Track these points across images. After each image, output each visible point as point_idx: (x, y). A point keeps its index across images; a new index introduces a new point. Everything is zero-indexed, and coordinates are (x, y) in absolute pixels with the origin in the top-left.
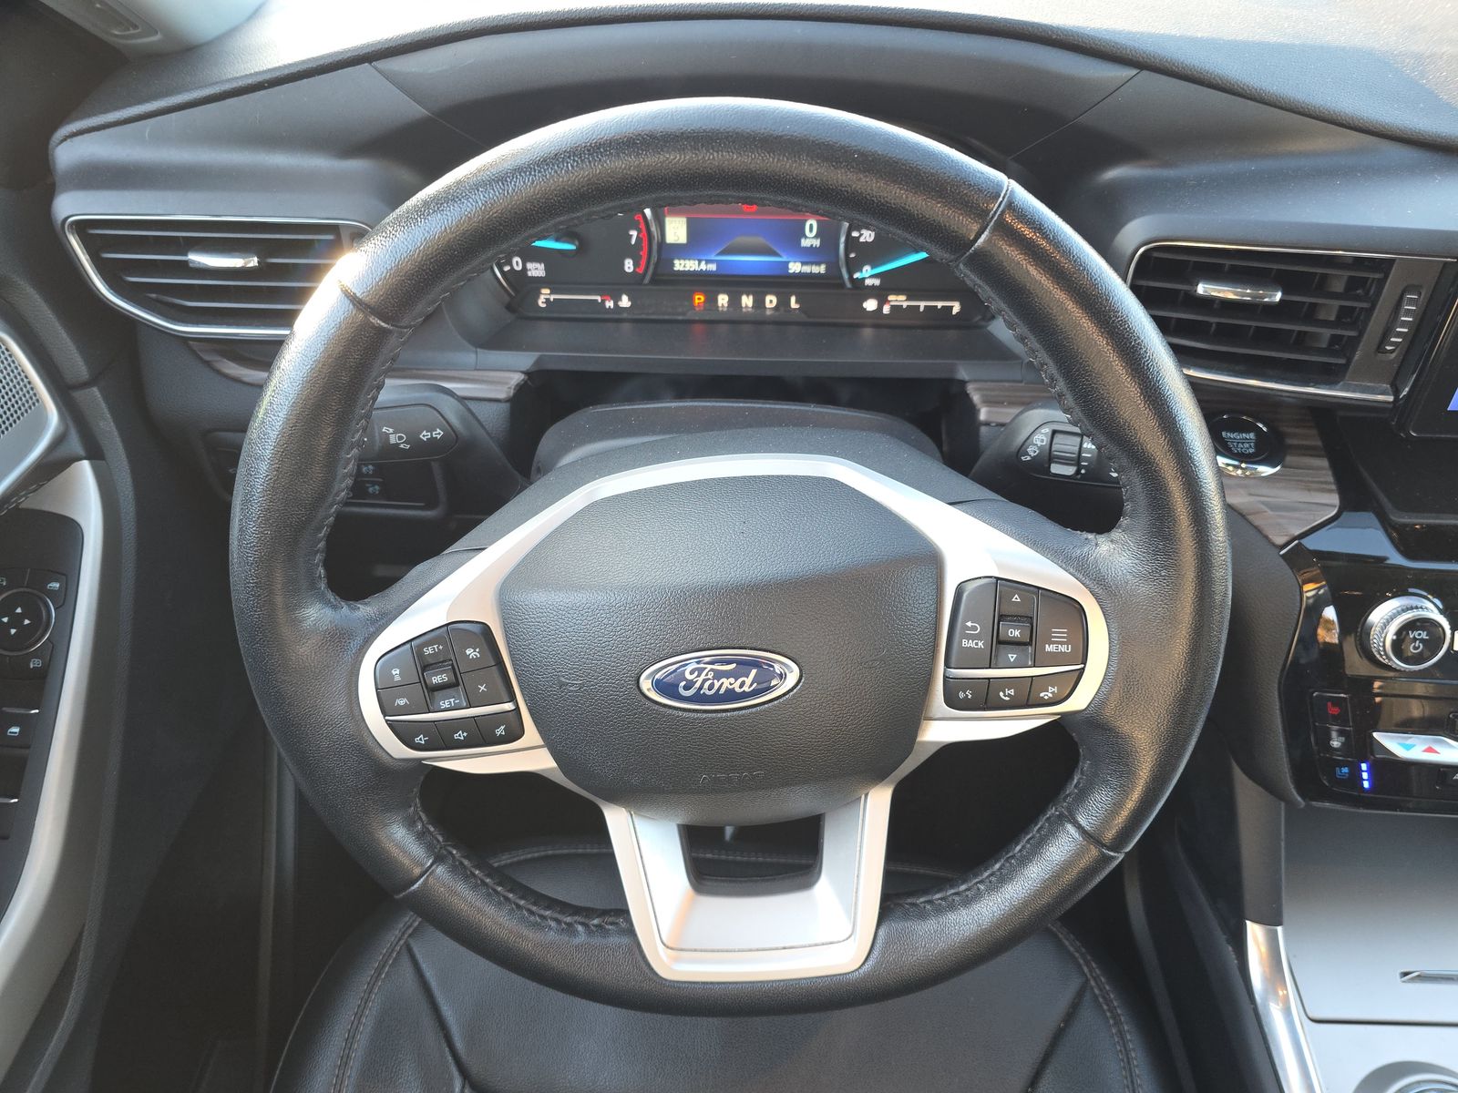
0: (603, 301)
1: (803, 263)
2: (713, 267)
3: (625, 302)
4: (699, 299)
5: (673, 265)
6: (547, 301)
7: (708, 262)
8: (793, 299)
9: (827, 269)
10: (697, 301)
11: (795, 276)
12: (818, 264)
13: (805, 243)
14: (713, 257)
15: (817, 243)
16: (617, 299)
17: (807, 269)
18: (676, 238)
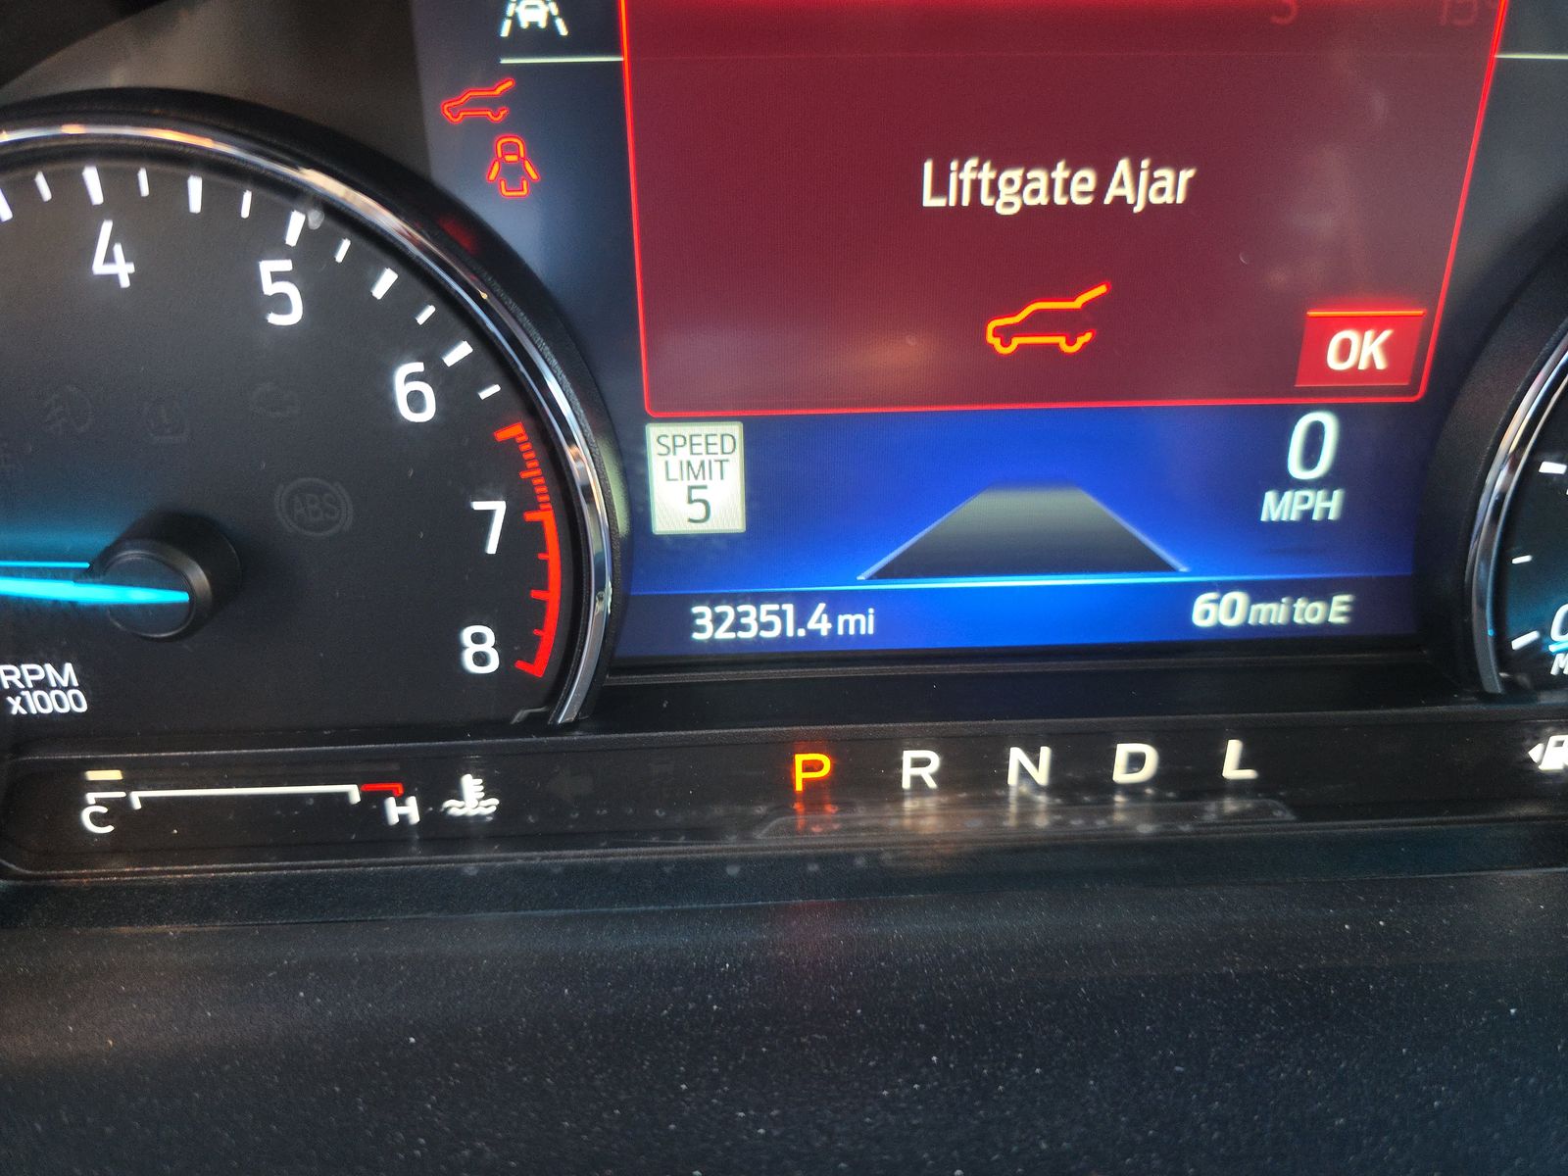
0: (373, 803)
1: (1260, 592)
2: (862, 624)
3: (473, 799)
4: (809, 767)
5: (689, 624)
6: (117, 811)
7: (838, 604)
8: (1234, 749)
9: (1356, 612)
10: (800, 776)
11: (1221, 641)
12: (1321, 591)
13: (1277, 508)
14: (863, 581)
15: (1329, 505)
16: (437, 788)
17: (1272, 613)
18: (698, 511)
